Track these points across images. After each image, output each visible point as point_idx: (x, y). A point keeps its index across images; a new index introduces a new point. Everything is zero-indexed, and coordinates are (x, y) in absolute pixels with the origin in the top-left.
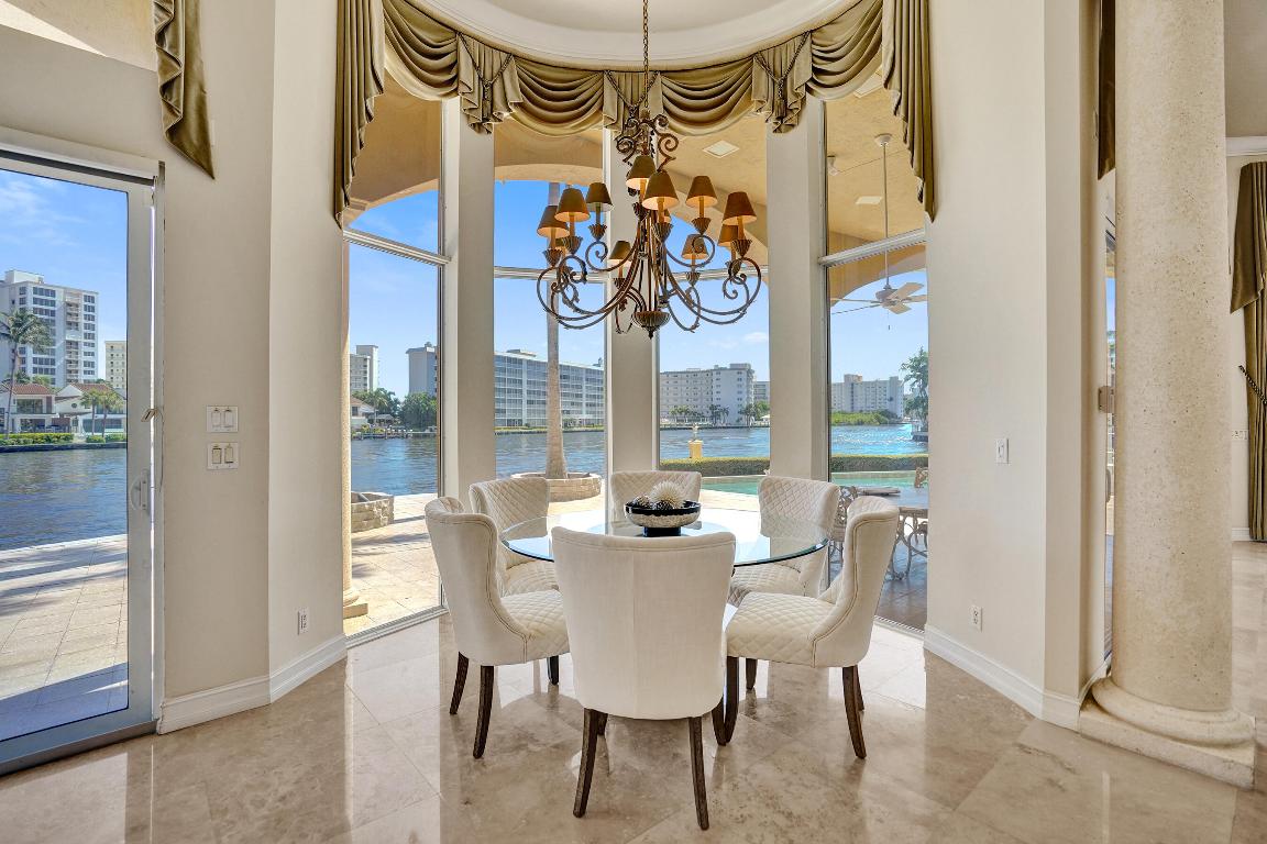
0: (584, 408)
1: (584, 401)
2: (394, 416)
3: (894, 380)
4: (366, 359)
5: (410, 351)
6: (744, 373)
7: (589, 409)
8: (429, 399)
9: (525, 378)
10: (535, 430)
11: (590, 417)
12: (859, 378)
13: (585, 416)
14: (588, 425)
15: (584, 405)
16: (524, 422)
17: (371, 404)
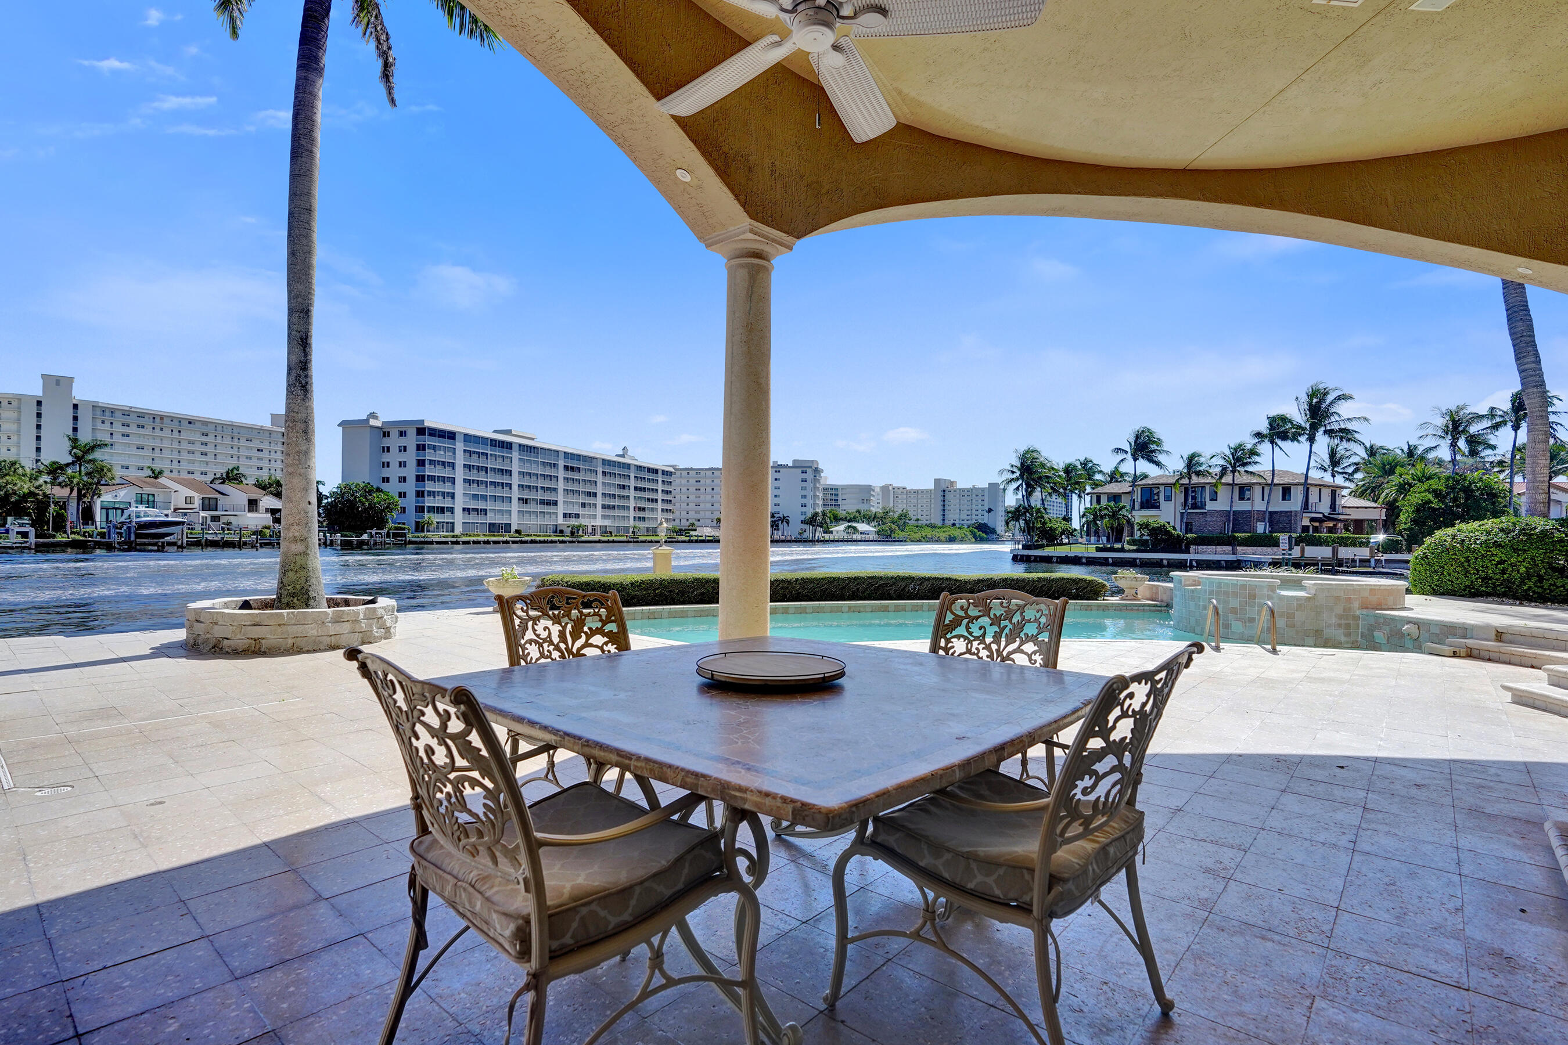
0: (599, 511)
1: (599, 501)
3: (993, 486)
5: (344, 424)
6: (810, 473)
7: (607, 512)
8: (370, 492)
9: (515, 468)
10: (529, 539)
11: (607, 523)
12: (952, 483)
13: (599, 522)
14: (605, 531)
15: (599, 506)
16: (514, 528)
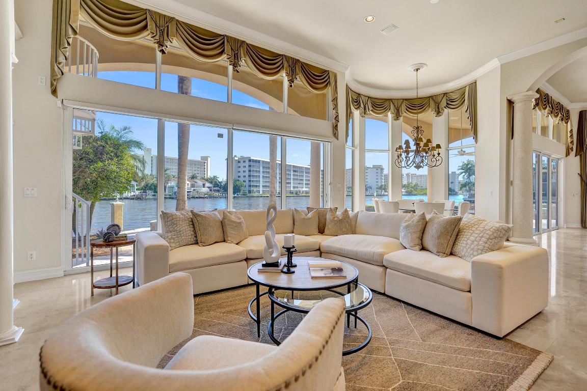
0: (304, 186)
1: (304, 182)
2: (220, 188)
3: (454, 173)
4: (205, 163)
6: (379, 170)
7: (307, 186)
8: (235, 181)
11: (307, 189)
13: (304, 189)
15: (304, 184)
17: (211, 183)
